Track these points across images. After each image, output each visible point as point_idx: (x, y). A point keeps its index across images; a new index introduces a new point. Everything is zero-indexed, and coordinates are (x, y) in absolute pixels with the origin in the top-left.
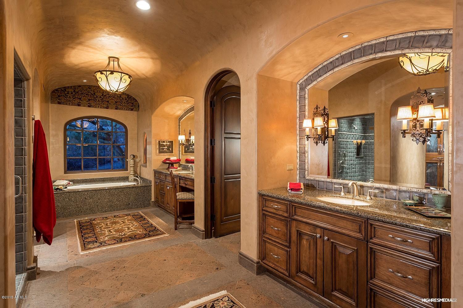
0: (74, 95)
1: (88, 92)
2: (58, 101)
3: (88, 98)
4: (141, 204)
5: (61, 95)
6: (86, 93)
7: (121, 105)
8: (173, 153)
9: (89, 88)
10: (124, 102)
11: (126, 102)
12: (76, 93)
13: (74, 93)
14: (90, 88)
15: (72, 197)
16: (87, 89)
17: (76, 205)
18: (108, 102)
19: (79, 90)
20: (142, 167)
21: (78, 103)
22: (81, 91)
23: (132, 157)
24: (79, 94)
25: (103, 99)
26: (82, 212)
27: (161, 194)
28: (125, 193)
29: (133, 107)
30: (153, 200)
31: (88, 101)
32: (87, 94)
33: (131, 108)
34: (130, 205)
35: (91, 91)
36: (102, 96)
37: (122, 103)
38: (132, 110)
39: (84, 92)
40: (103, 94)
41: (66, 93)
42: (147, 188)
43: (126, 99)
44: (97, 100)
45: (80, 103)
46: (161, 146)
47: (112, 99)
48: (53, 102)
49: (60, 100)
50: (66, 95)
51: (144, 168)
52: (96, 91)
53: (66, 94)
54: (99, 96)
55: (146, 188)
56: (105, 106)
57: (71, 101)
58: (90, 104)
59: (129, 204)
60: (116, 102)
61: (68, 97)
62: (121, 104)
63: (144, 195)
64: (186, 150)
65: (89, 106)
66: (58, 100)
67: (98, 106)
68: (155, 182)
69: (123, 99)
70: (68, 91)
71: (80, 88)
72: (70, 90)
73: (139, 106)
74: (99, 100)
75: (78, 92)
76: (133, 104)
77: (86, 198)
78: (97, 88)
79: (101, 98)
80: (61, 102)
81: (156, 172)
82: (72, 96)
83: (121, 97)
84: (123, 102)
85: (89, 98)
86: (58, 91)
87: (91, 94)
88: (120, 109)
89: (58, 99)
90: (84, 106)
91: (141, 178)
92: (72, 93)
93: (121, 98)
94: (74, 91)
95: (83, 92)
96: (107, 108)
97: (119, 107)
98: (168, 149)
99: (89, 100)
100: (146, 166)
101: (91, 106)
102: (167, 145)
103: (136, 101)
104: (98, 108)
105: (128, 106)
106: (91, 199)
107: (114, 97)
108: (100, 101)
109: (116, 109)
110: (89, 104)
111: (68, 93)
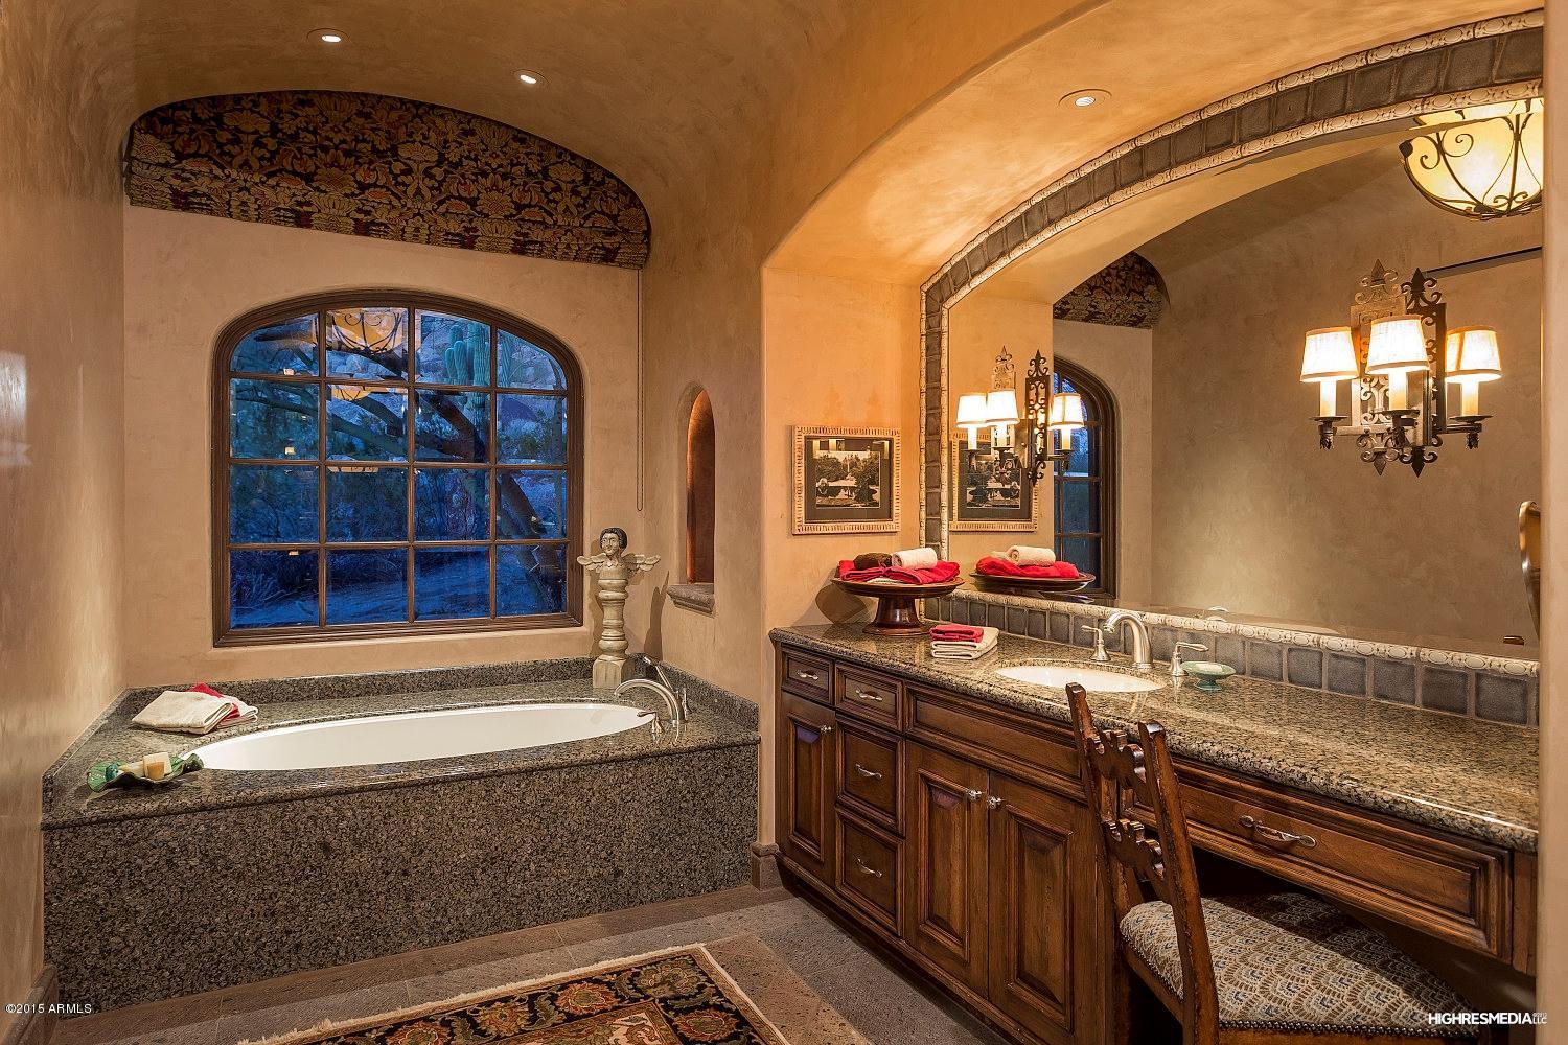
0: (273, 154)
1: (357, 141)
2: (171, 188)
3: (354, 175)
4: (689, 870)
5: (192, 151)
6: (343, 142)
7: (546, 226)
8: (890, 517)
9: (360, 114)
10: (567, 209)
11: (577, 206)
12: (280, 144)
13: (271, 144)
14: (367, 116)
15: (229, 843)
16: (349, 120)
17: (260, 898)
18: (473, 202)
19: (301, 122)
20: (668, 600)
21: (300, 203)
22: (314, 132)
23: (615, 544)
24: (299, 149)
25: (441, 183)
26: (298, 946)
27: (846, 821)
28: (593, 801)
29: (617, 239)
30: (767, 839)
31: (353, 195)
32: (347, 154)
33: (604, 248)
34: (621, 879)
35: (373, 130)
36: (439, 163)
37: (551, 215)
38: (609, 257)
39: (332, 135)
40: (441, 155)
41: (224, 136)
42: (731, 757)
43: (575, 192)
44: (411, 191)
45: (309, 204)
46: (822, 474)
47: (494, 187)
48: (142, 197)
49: (184, 179)
50: (223, 153)
51: (688, 617)
52: (404, 138)
53: (221, 146)
54: (422, 167)
55: (721, 760)
56: (455, 227)
57: (252, 190)
58: (367, 213)
59: (617, 873)
60: (519, 207)
61: (238, 161)
62: (549, 221)
63: (709, 804)
64: (969, 498)
65: (363, 229)
66: (176, 182)
67: (417, 229)
68: (787, 722)
69: (558, 189)
70: (237, 129)
71: (309, 110)
72: (250, 123)
73: (647, 234)
74: (418, 192)
75: (294, 137)
76: (614, 218)
77: (326, 847)
78: (410, 117)
79: (432, 177)
80: (195, 194)
81: (787, 650)
82: (261, 158)
83: (546, 177)
84: (561, 208)
85: (359, 178)
86: (176, 125)
87: (374, 150)
88: (540, 254)
89: (176, 176)
90: (333, 226)
91: (678, 680)
92: (258, 143)
93: (548, 186)
94: (274, 130)
95: (328, 139)
96: (467, 241)
97: (537, 234)
98: (864, 494)
99: (363, 187)
100: (705, 608)
101: (373, 223)
102: (854, 463)
103: (634, 201)
104: (416, 239)
105: (586, 231)
106: (365, 852)
107: (505, 177)
108: (428, 195)
109: (520, 249)
110: (359, 211)
111: (236, 141)
